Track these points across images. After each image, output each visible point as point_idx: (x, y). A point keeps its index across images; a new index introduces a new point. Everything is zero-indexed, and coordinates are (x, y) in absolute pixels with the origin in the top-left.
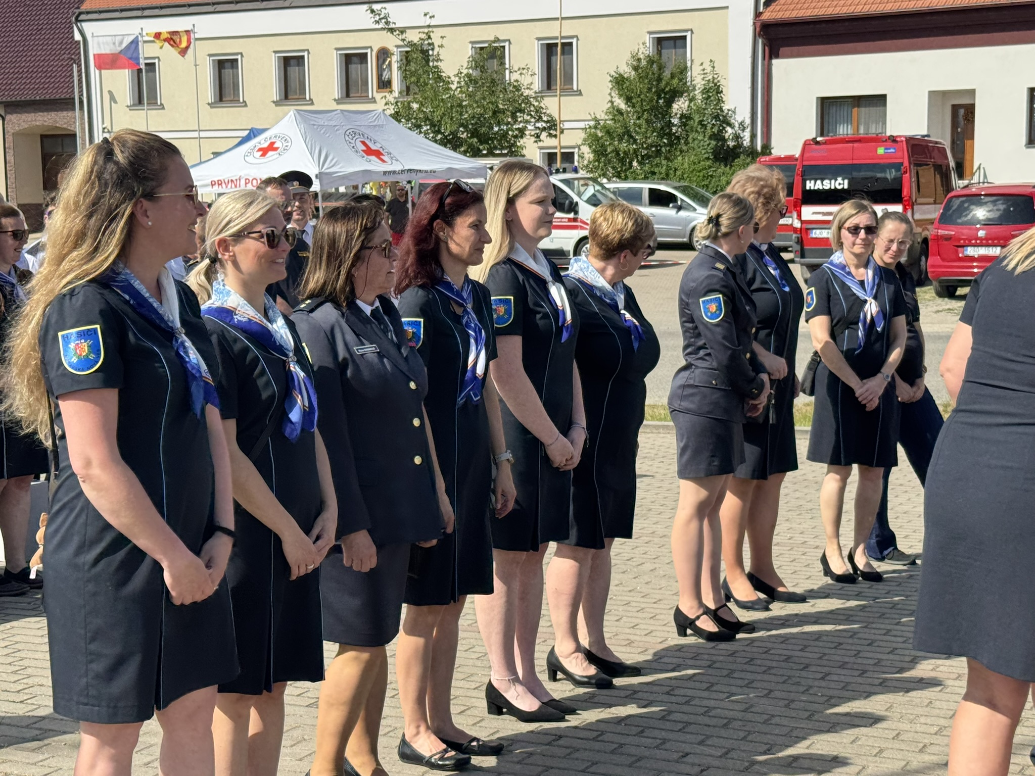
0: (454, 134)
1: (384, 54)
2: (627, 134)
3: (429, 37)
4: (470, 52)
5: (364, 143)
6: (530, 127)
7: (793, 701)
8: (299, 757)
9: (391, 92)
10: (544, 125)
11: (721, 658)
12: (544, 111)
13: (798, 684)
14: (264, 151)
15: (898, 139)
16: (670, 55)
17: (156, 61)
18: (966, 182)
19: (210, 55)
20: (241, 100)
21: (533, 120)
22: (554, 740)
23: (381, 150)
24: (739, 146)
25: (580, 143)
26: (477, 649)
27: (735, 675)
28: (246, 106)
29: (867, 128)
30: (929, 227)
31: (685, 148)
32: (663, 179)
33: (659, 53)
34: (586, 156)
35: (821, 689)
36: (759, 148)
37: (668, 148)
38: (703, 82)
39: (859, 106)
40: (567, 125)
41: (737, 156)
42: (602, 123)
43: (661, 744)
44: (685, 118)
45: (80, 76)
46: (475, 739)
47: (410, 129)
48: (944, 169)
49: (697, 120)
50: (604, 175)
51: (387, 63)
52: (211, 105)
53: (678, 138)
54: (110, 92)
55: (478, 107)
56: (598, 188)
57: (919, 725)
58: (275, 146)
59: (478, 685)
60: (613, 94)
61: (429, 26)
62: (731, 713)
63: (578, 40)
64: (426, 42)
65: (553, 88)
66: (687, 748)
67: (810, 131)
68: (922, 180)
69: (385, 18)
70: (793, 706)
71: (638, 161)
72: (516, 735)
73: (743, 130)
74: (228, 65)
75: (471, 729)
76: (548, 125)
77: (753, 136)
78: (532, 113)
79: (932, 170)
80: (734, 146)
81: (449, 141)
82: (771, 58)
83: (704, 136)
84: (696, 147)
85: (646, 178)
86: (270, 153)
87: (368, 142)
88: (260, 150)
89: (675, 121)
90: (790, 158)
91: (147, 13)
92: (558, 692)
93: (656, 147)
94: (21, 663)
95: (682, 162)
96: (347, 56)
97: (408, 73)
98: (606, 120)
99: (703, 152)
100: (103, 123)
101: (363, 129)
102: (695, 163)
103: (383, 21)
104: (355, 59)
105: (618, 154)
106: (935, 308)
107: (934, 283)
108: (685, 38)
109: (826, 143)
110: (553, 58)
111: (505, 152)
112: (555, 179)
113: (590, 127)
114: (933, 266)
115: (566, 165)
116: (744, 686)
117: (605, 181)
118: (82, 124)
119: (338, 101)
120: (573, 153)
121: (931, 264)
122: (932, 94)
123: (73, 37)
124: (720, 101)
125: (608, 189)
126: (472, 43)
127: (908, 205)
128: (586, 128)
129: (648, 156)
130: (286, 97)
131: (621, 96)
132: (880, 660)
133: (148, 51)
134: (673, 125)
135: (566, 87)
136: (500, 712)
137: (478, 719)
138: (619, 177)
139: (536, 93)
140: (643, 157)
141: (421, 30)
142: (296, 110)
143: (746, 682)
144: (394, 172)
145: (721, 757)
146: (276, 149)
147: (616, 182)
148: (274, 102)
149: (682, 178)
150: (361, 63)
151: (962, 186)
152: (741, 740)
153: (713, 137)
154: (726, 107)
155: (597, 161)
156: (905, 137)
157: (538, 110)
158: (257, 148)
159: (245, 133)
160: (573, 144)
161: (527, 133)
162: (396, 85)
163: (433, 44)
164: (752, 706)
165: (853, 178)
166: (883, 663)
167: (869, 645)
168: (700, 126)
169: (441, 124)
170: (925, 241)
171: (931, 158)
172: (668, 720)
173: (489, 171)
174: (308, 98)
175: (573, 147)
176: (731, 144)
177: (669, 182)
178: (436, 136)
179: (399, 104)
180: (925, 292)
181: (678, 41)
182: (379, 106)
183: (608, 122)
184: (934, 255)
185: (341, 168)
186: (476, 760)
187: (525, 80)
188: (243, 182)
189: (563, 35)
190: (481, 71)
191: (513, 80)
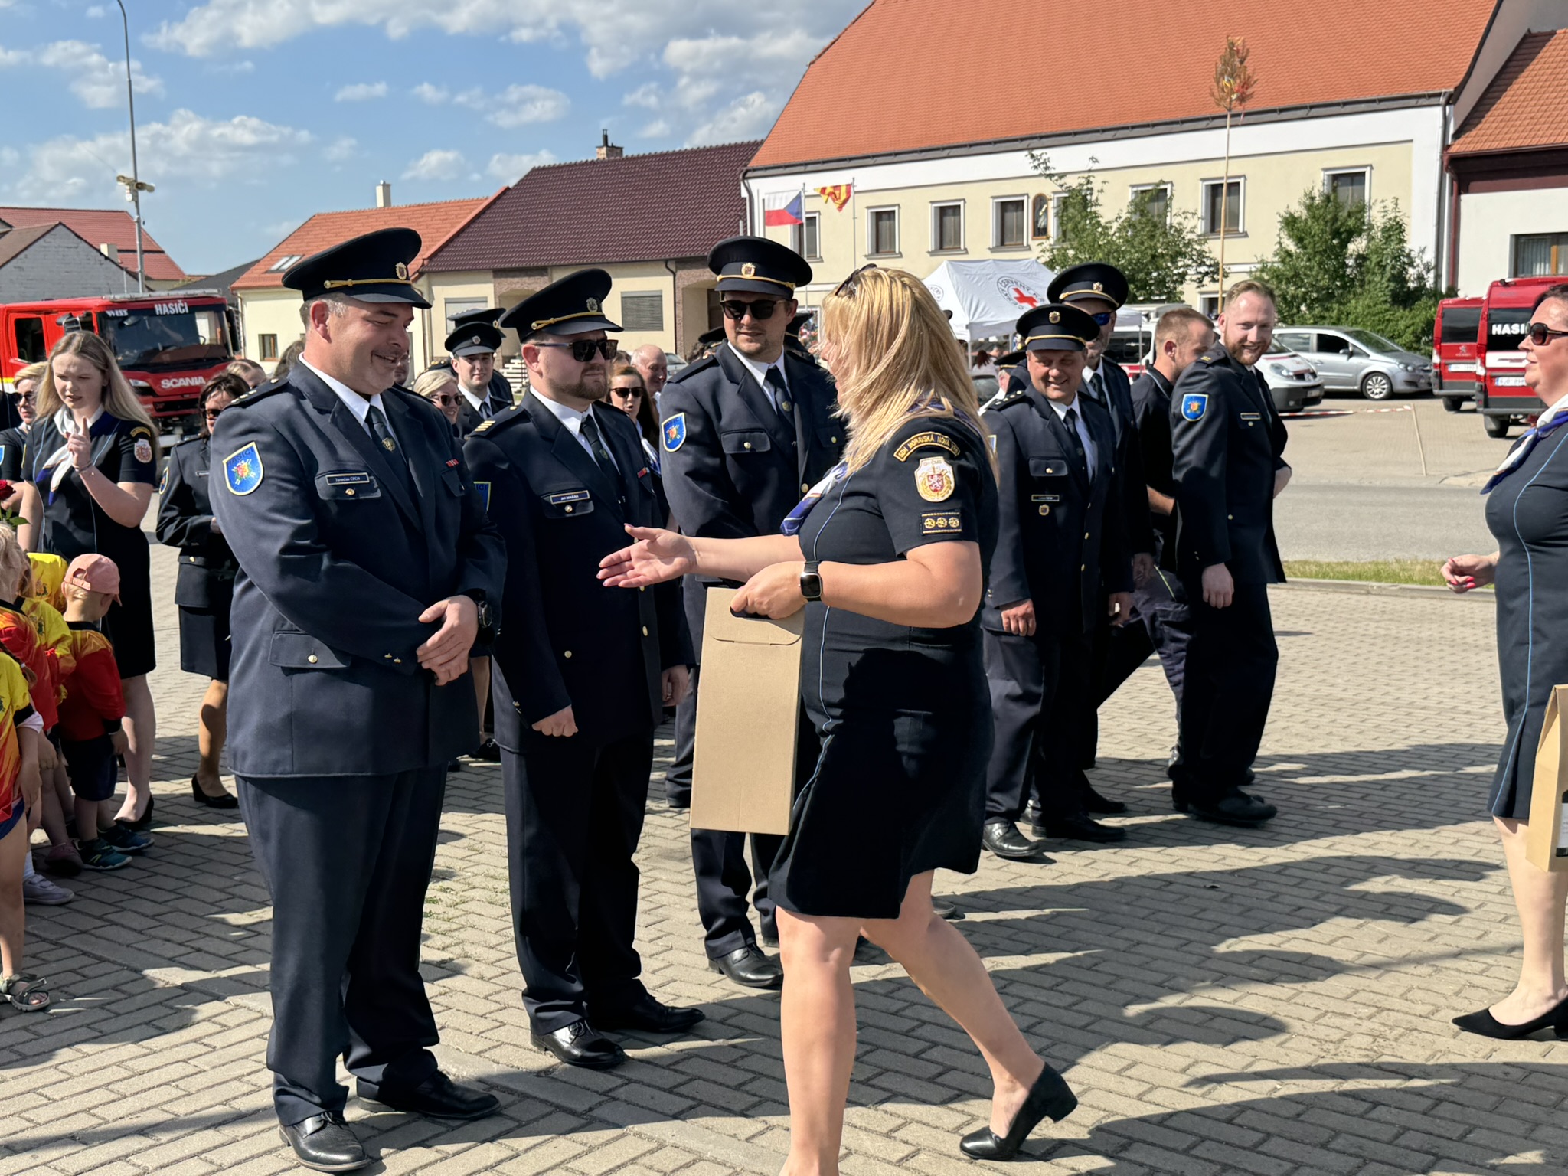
1: (1040, 201)
2: (1295, 278)
3: (1089, 182)
4: (1129, 196)
5: (1017, 290)
6: (1191, 271)
9: (1048, 238)
10: (1207, 269)
12: (1207, 255)
16: (1346, 192)
17: (817, 215)
19: (869, 208)
20: (897, 251)
21: (1194, 264)
23: (1034, 297)
24: (1421, 288)
28: (901, 256)
31: (1359, 290)
32: (1334, 324)
33: (1335, 190)
36: (1444, 290)
38: (1383, 221)
39: (1558, 243)
40: (1234, 268)
41: (1419, 299)
42: (1269, 265)
44: (1361, 258)
49: (1375, 261)
51: (1043, 209)
52: (868, 257)
53: (1352, 280)
55: (1136, 252)
60: (1282, 235)
61: (1090, 171)
63: (1246, 179)
64: (1085, 187)
65: (1216, 230)
67: (1504, 273)
69: (1045, 163)
71: (1307, 305)
73: (1429, 271)
74: (885, 216)
76: (1211, 269)
77: (1438, 277)
78: (1194, 257)
80: (1416, 288)
82: (1459, 194)
83: (1382, 278)
84: (1372, 289)
85: (1315, 323)
87: (1021, 290)
89: (1350, 262)
90: (1476, 300)
91: (810, 168)
93: (1328, 288)
95: (1357, 305)
96: (1003, 203)
97: (1065, 219)
98: (1274, 262)
99: (1380, 294)
101: (1016, 277)
102: (1369, 307)
103: (1042, 166)
104: (1010, 207)
105: (1284, 298)
108: (1363, 174)
109: (1516, 284)
110: (1218, 199)
111: (1164, 297)
113: (1256, 270)
119: (993, 250)
123: (741, 194)
124: (1402, 241)
126: (1133, 186)
128: (1251, 272)
129: (1316, 300)
130: (941, 247)
131: (1290, 236)
133: (808, 206)
134: (1347, 266)
135: (1230, 228)
138: (1286, 322)
139: (1199, 236)
140: (1312, 301)
141: (1082, 175)
142: (951, 262)
148: (929, 252)
149: (1355, 323)
150: (1016, 211)
153: (1393, 278)
154: (1407, 247)
157: (1200, 254)
161: (1187, 277)
162: (1052, 230)
163: (1091, 189)
168: (1377, 268)
174: (962, 248)
176: (1411, 285)
177: (1340, 327)
179: (1055, 252)
181: (1356, 178)
182: (1034, 253)
183: (1275, 265)
185: (992, 317)
187: (1188, 224)
189: (1229, 174)
190: (1142, 215)
191: (1174, 224)
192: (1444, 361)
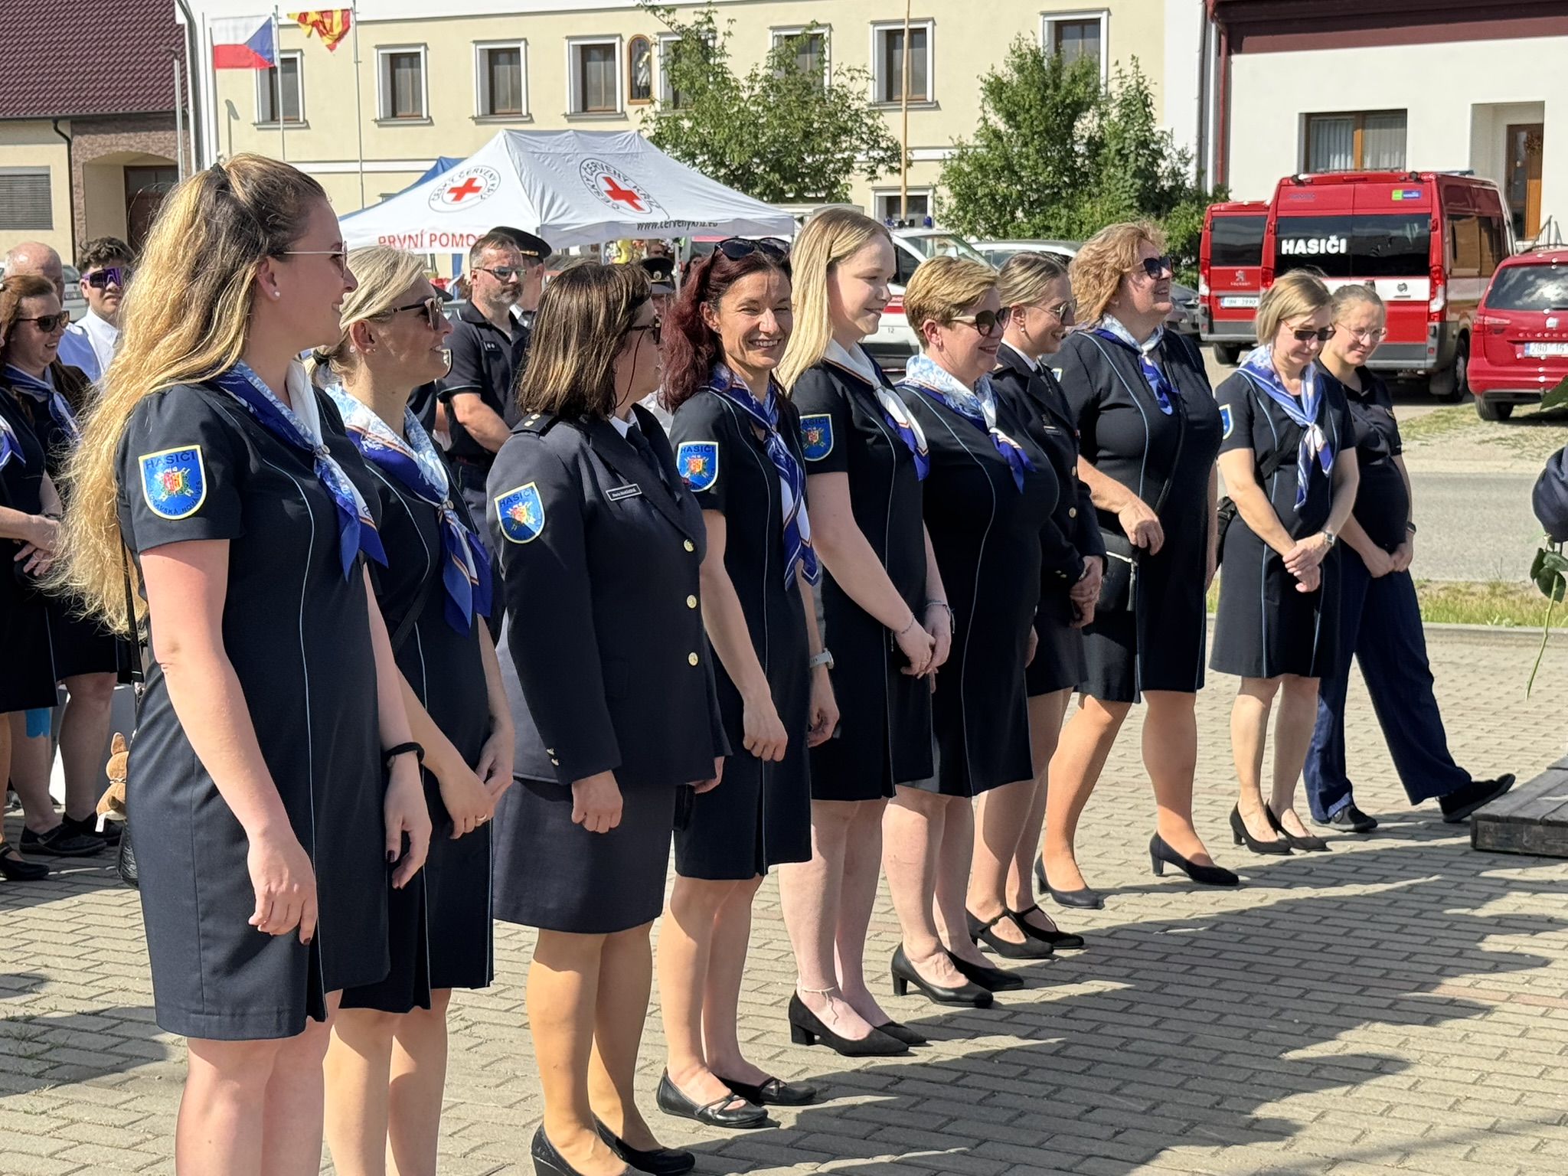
0: (746, 168)
1: (639, 45)
2: (1009, 168)
3: (710, 20)
4: (769, 42)
5: (609, 181)
6: (860, 157)
7: (1256, 1031)
8: (507, 1103)
9: (653, 102)
10: (882, 154)
11: (1146, 964)
12: (883, 133)
13: (1263, 1004)
14: (459, 193)
15: (1425, 178)
16: (1074, 47)
17: (298, 55)
18: (1528, 244)
19: (378, 47)
20: (425, 116)
21: (864, 146)
22: (891, 1084)
23: (635, 191)
24: (1179, 188)
25: (935, 182)
26: (775, 945)
27: (1167, 990)
28: (431, 123)
29: (1376, 159)
30: (1472, 313)
31: (1096, 190)
32: (1062, 237)
33: (1059, 44)
34: (946, 201)
35: (1298, 1014)
36: (1210, 192)
37: (1070, 191)
38: (1121, 90)
39: (1363, 127)
40: (918, 155)
41: (1175, 202)
42: (971, 151)
43: (1055, 1092)
44: (1095, 146)
45: (184, 77)
46: (772, 1080)
47: (677, 158)
48: (1495, 223)
49: (1113, 149)
50: (973, 231)
51: (644, 59)
52: (380, 122)
53: (1086, 175)
54: (229, 103)
55: (781, 126)
56: (962, 250)
57: (1448, 1070)
58: (476, 184)
59: (777, 998)
60: (986, 108)
62: (1162, 1046)
63: (934, 24)
64: (705, 27)
65: (896, 97)
66: (1095, 1099)
67: (1289, 165)
68: (1460, 240)
70: (1255, 1037)
71: (1024, 210)
72: (834, 1075)
73: (1186, 164)
74: (405, 61)
75: (766, 1066)
76: (889, 153)
77: (1201, 173)
78: (864, 136)
79: (1477, 223)
80: (1171, 187)
81: (737, 179)
82: (1229, 53)
83: (1125, 173)
84: (1113, 189)
85: (1036, 236)
86: (468, 196)
87: (615, 179)
88: (453, 190)
89: (1080, 148)
90: (1257, 206)
92: (897, 1012)
93: (1052, 187)
94: (95, 956)
95: (1092, 211)
96: (584, 48)
97: (677, 74)
98: (976, 147)
99: (1124, 196)
100: (218, 149)
101: (608, 160)
102: (1111, 214)
104: (595, 53)
105: (994, 200)
106: (1478, 437)
107: (1477, 398)
108: (1097, 22)
109: (1312, 182)
110: (897, 52)
111: (823, 194)
112: (899, 237)
113: (952, 159)
114: (1476, 373)
115: (914, 216)
116: (1181, 1007)
117: (973, 239)
118: (187, 151)
119: (570, 118)
120: (925, 197)
121: (1471, 368)
122: (1477, 108)
123: (173, 18)
124: (1149, 117)
125: (979, 253)
126: (773, 28)
127: (1439, 278)
128: (945, 160)
129: (1039, 202)
130: (492, 111)
131: (998, 110)
132: (1389, 971)
133: (284, 41)
134: (1077, 155)
135: (916, 96)
136: (810, 1041)
137: (778, 1050)
138: (995, 234)
139: (870, 105)
140: (1031, 204)
141: (698, 9)
142: (509, 131)
143: (1185, 1000)
144: (655, 225)
145: (1144, 1113)
146: (477, 189)
147: (990, 242)
148: (473, 118)
150: (605, 59)
151: (1521, 249)
152: (1176, 1088)
153: (1138, 173)
154: (1157, 128)
155: (962, 209)
156: (1435, 174)
157: (873, 131)
158: (448, 188)
159: (430, 165)
160: (926, 183)
161: (856, 166)
162: (658, 90)
163: (715, 30)
164: (1193, 1037)
165: (1354, 237)
166: (1393, 975)
167: (1372, 947)
168: (1118, 158)
169: (725, 153)
170: (1464, 333)
171: (1474, 207)
172: (1064, 1057)
173: (798, 224)
174: (524, 113)
175: (926, 189)
176: (1167, 184)
177: (1072, 240)
178: (718, 170)
179: (662, 122)
180: (1463, 412)
181: (1087, 27)
182: (633, 124)
183: (979, 150)
184: (1476, 355)
185: (573, 218)
186: (774, 1112)
187: (856, 87)
188: (426, 240)
189: (912, 16)
190: (787, 72)
191: (835, 88)
192: (1214, 293)
